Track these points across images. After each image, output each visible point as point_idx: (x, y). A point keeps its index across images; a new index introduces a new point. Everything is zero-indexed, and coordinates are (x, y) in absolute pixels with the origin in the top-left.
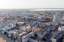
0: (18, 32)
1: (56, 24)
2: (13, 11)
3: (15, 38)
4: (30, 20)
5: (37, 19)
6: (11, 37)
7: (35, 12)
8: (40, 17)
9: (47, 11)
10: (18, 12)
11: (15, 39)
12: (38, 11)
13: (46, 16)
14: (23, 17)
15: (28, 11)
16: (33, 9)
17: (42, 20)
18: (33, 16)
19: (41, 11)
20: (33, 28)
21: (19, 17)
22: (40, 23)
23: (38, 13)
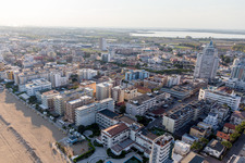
0: (69, 94)
1: (201, 81)
2: (72, 36)
3: (60, 113)
4: (118, 65)
5: (145, 65)
6: (46, 110)
7: (147, 42)
8: (156, 59)
9: (190, 38)
10: (88, 39)
11: (57, 117)
12: (160, 39)
13: (180, 55)
14: (100, 54)
15: (124, 37)
16: (145, 31)
17: (159, 68)
18: (135, 54)
19: (171, 39)
20: (117, 87)
21: (87, 55)
22: (147, 74)
23: (158, 45)
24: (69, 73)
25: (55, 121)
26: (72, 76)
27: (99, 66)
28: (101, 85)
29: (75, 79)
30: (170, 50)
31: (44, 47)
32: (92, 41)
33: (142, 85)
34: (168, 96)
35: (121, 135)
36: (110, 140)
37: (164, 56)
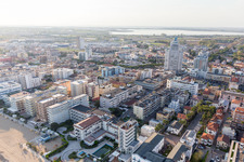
1: (169, 73)
2: (48, 36)
4: (96, 63)
5: (122, 61)
6: (16, 113)
7: (126, 40)
8: (133, 56)
9: (164, 35)
10: (66, 38)
11: (28, 118)
12: (139, 36)
13: (154, 51)
14: (76, 53)
15: (104, 35)
16: (125, 29)
17: (135, 64)
18: (114, 51)
19: (148, 37)
20: (92, 84)
21: (63, 55)
22: (122, 70)
23: (135, 42)
24: (42, 73)
25: (26, 122)
26: (46, 76)
27: (75, 64)
28: (75, 83)
29: (49, 79)
30: (146, 47)
31: (14, 48)
32: (70, 40)
33: (118, 80)
34: (140, 88)
35: (94, 127)
36: (82, 132)
37: (140, 53)
